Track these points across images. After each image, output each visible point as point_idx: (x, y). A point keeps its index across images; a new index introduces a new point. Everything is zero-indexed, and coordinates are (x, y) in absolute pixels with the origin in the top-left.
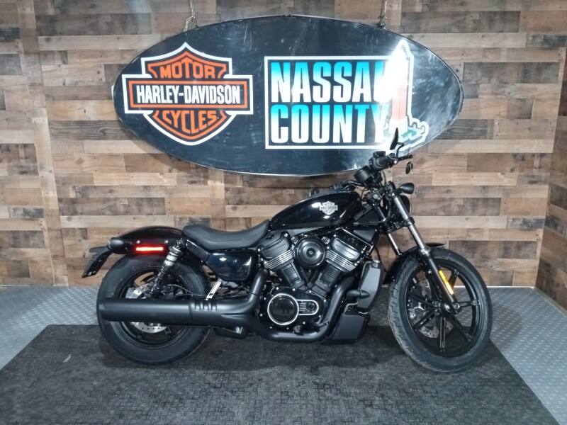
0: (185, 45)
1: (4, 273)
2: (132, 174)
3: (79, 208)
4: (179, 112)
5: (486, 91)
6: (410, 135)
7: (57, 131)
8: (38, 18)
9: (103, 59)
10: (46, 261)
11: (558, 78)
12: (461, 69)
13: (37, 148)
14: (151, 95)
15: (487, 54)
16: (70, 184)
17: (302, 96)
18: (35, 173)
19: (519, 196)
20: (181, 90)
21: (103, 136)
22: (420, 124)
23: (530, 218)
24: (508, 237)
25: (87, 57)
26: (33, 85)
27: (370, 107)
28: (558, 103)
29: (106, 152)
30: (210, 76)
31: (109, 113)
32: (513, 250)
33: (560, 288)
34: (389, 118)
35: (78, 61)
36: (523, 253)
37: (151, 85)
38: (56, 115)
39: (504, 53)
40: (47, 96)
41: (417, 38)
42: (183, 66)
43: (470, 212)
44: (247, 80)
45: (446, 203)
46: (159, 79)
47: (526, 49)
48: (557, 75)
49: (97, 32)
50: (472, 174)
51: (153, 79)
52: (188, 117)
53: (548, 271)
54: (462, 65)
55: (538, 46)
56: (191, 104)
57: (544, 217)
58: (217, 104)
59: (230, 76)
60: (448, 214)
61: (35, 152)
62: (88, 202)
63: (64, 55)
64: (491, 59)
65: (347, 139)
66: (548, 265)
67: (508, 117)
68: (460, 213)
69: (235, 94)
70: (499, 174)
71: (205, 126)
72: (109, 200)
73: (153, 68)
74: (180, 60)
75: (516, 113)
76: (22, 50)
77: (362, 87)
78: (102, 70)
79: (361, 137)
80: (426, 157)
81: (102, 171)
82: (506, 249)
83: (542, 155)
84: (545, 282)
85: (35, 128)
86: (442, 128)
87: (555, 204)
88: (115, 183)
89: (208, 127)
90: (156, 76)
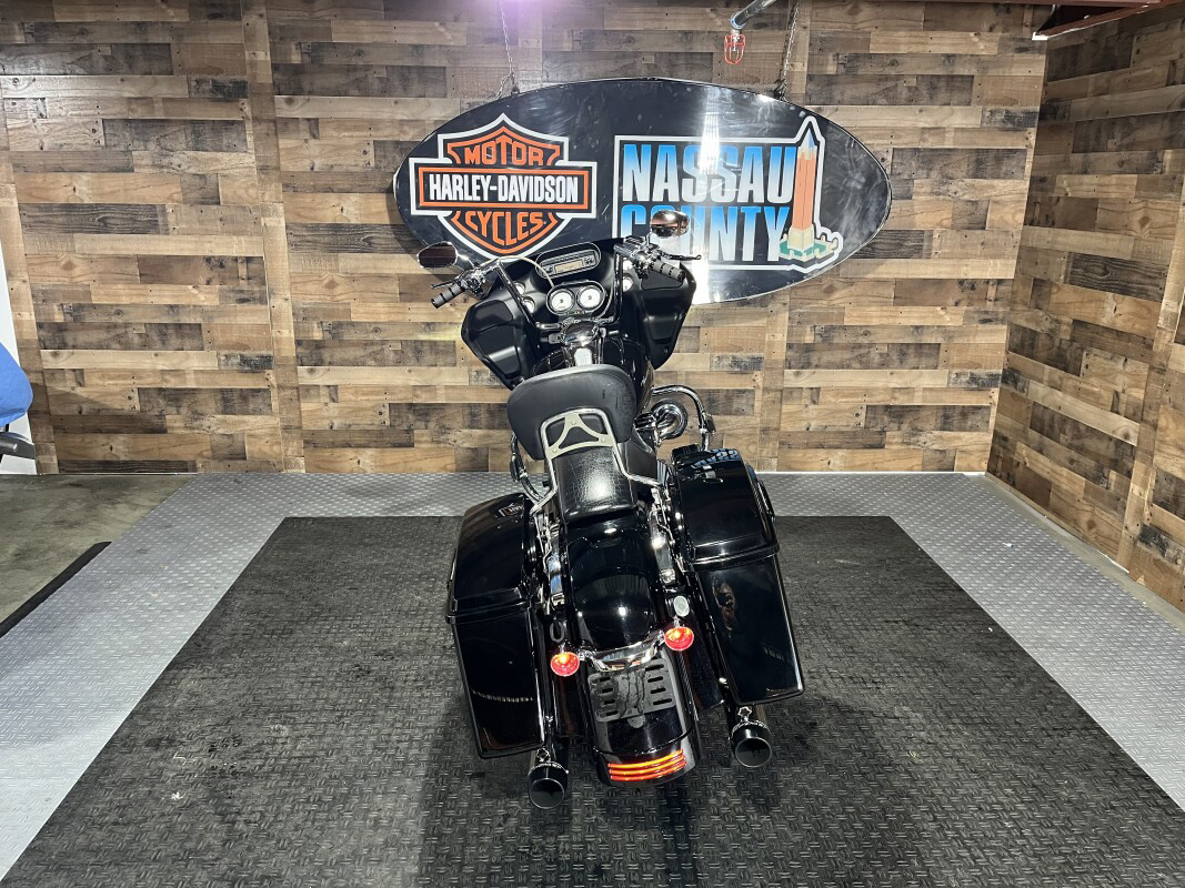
0: (503, 117)
1: (205, 453)
2: (408, 305)
3: (326, 355)
4: (489, 213)
5: (923, 190)
6: (817, 250)
7: (298, 239)
8: (275, 67)
9: (373, 133)
10: (271, 435)
11: (1023, 172)
12: (889, 158)
13: (267, 264)
14: (448, 188)
15: (926, 136)
16: (314, 319)
17: (666, 192)
18: (263, 301)
19: (964, 340)
20: (494, 182)
21: (368, 247)
22: (831, 236)
23: (981, 372)
24: (949, 400)
25: (347, 130)
26: (263, 169)
27: (763, 210)
28: (1024, 208)
29: (374, 271)
30: (536, 163)
31: (379, 213)
32: (956, 421)
33: (1021, 468)
34: (788, 224)
35: (335, 134)
36: (969, 423)
37: (451, 174)
38: (299, 215)
39: (950, 135)
40: (286, 186)
41: (828, 113)
42: (499, 146)
43: (897, 363)
44: (589, 169)
45: (863, 351)
46: (463, 165)
47: (980, 130)
48: (1024, 168)
49: (365, 92)
50: (901, 308)
51: (455, 165)
52: (502, 220)
53: (1004, 448)
54: (891, 151)
55: (997, 125)
56: (507, 202)
57: (1001, 371)
58: (544, 202)
59: (565, 162)
60: (866, 366)
61: (263, 270)
62: (341, 346)
63: (314, 125)
64: (931, 143)
65: (730, 254)
66: (1005, 439)
67: (952, 227)
68: (882, 365)
69: (571, 189)
70: (939, 308)
71: (526, 234)
72: (372, 343)
73: (453, 149)
74: (494, 139)
75: (965, 220)
76: (250, 115)
77: (752, 182)
78: (371, 150)
79: (748, 254)
80: (837, 285)
81: (364, 301)
82: (946, 417)
83: (1000, 282)
84: (1000, 463)
85: (264, 233)
86: (860, 242)
87: (1015, 351)
88: (383, 318)
89: (530, 237)
90: (459, 162)
